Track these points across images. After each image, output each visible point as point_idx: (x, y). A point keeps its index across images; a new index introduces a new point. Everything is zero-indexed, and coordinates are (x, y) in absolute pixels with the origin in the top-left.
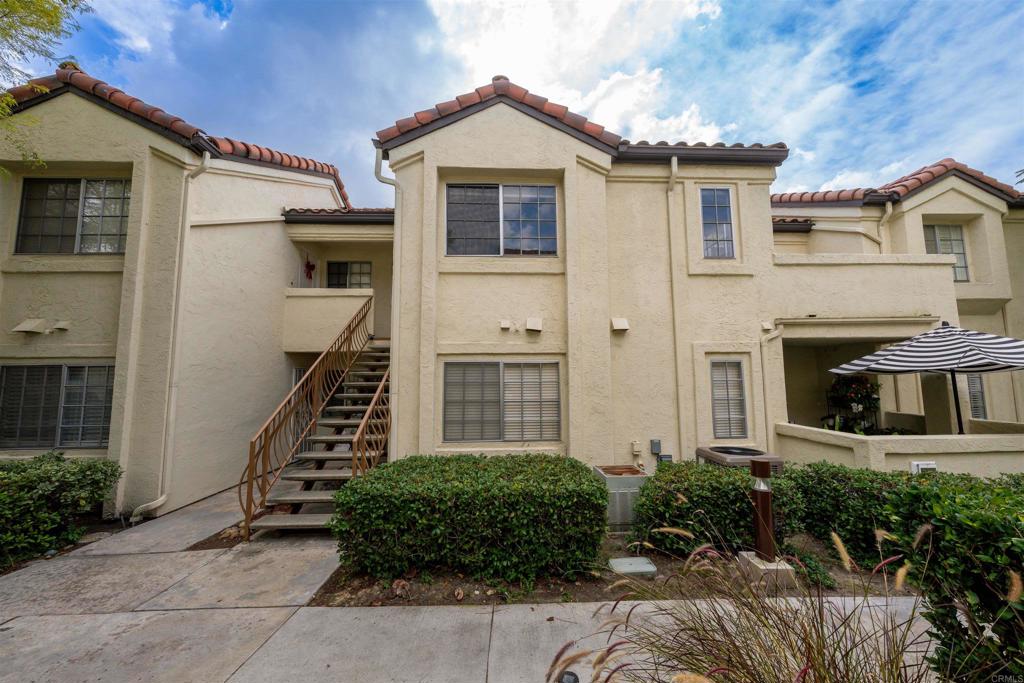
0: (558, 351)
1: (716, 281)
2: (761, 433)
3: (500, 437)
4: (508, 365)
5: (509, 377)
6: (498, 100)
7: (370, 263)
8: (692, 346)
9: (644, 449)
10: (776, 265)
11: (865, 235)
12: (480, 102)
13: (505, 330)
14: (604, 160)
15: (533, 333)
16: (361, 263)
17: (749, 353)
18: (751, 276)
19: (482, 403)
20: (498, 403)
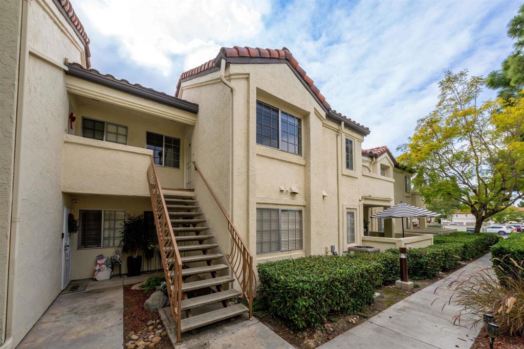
0: (302, 204)
1: (348, 178)
2: (358, 240)
3: (279, 249)
4: (283, 211)
5: (283, 217)
6: (286, 61)
7: (126, 128)
8: (343, 205)
9: (329, 249)
10: (363, 175)
11: (368, 168)
12: (278, 58)
13: (282, 191)
14: (323, 114)
15: (294, 194)
16: (118, 126)
17: (356, 209)
18: (357, 178)
19: (270, 231)
20: (278, 231)
